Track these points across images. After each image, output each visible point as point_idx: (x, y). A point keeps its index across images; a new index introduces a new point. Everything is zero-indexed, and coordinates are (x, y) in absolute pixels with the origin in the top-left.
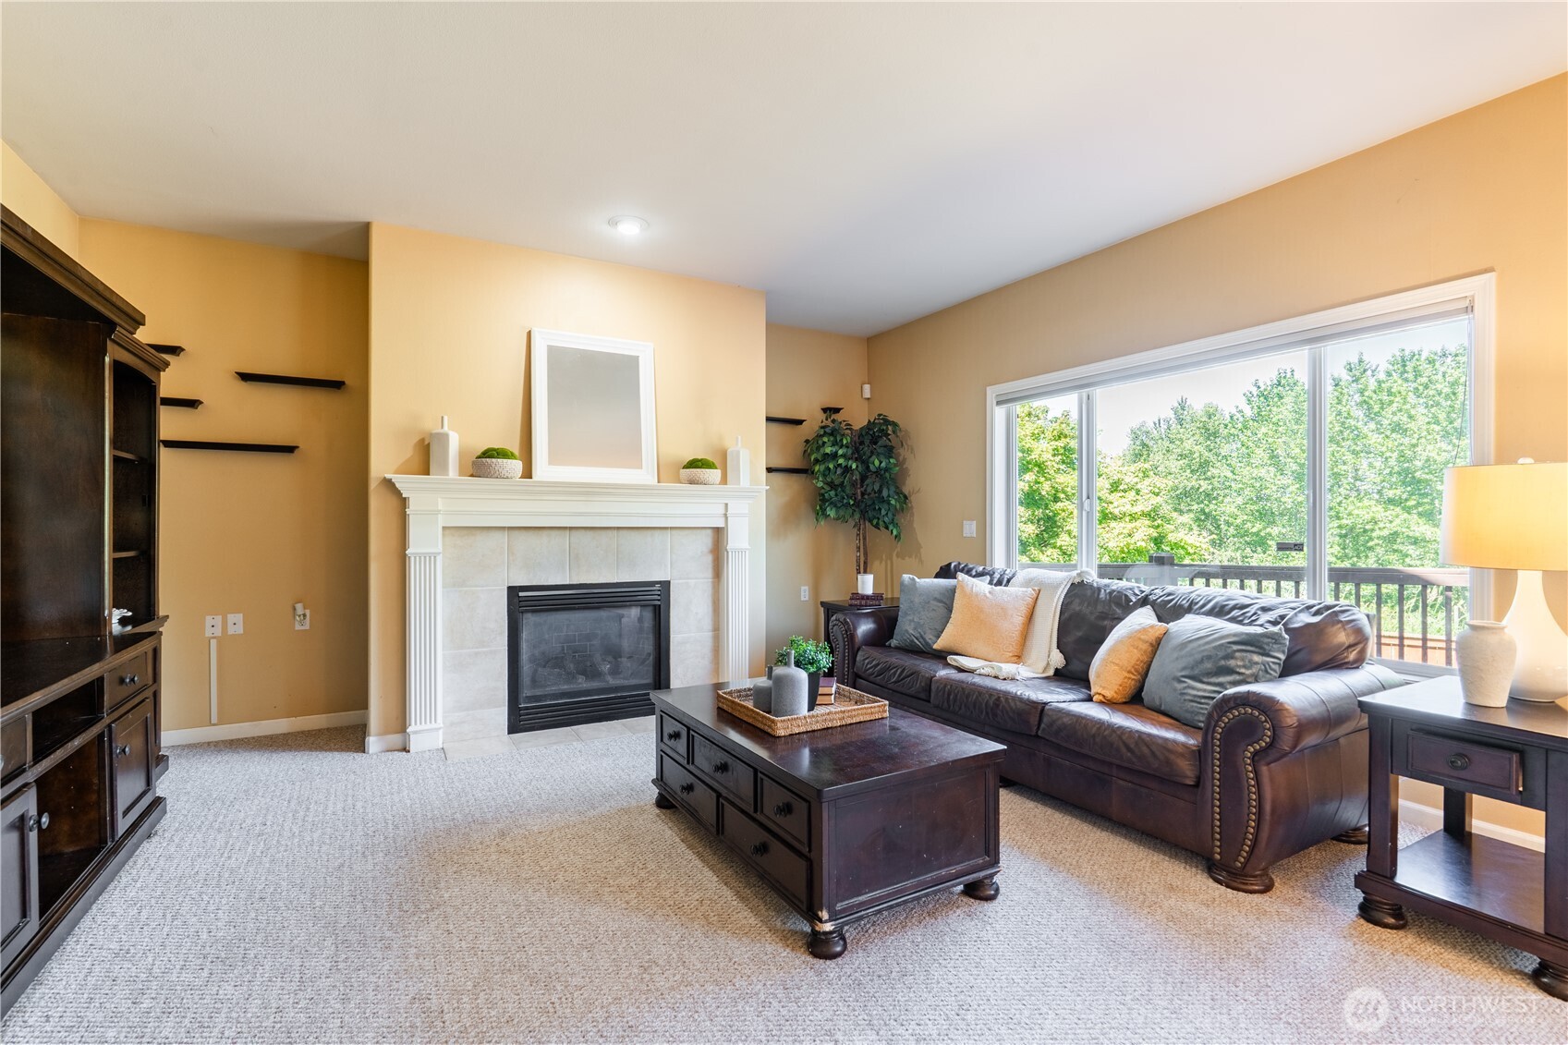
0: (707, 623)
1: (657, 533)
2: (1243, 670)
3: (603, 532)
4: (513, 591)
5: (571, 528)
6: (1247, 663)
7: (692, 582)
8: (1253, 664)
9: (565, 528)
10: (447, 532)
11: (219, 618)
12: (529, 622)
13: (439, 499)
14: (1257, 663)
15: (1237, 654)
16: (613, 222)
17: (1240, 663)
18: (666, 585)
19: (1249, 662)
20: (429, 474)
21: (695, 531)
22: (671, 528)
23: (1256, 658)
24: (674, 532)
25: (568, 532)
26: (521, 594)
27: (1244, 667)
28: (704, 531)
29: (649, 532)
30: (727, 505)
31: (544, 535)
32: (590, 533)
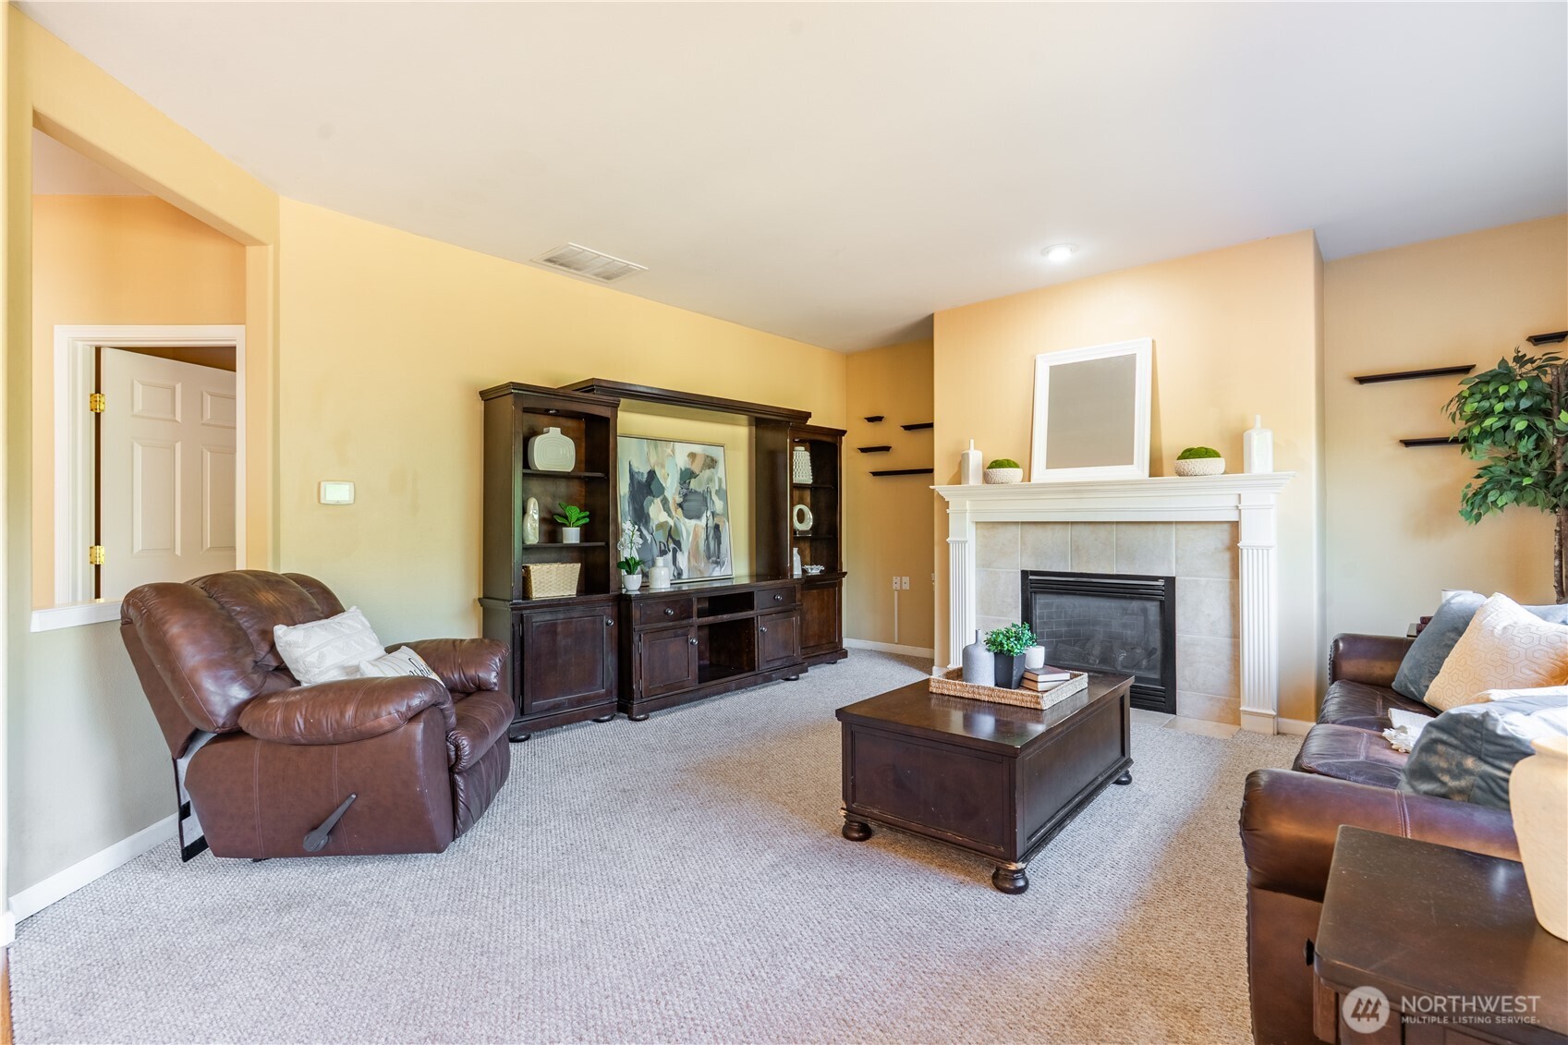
0: (1224, 626)
1: (1159, 527)
2: (1446, 778)
3: (1102, 527)
4: (1025, 574)
5: (1073, 523)
6: (1454, 767)
7: (1203, 580)
8: (1463, 772)
9: (1068, 523)
10: (979, 526)
11: (899, 578)
12: (1042, 603)
13: (968, 502)
14: (1468, 772)
15: (1440, 748)
16: (1045, 252)
17: (1444, 764)
18: (1170, 581)
19: (1457, 766)
20: (960, 484)
21: (1206, 526)
22: (1177, 523)
23: (1470, 762)
24: (1179, 527)
25: (1070, 526)
26: (1030, 577)
27: (1448, 771)
28: (1218, 526)
29: (1151, 527)
30: (1240, 495)
31: (1049, 530)
32: (1090, 528)
